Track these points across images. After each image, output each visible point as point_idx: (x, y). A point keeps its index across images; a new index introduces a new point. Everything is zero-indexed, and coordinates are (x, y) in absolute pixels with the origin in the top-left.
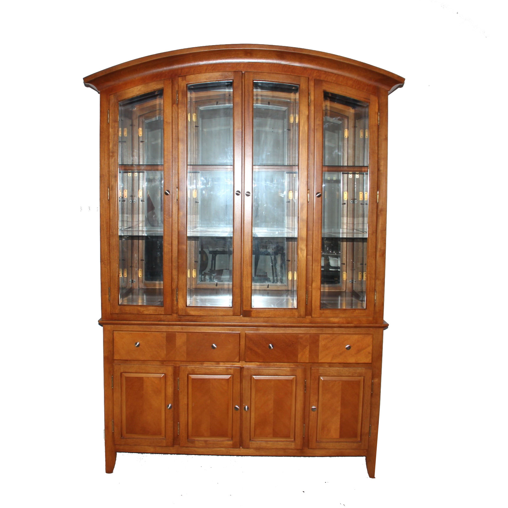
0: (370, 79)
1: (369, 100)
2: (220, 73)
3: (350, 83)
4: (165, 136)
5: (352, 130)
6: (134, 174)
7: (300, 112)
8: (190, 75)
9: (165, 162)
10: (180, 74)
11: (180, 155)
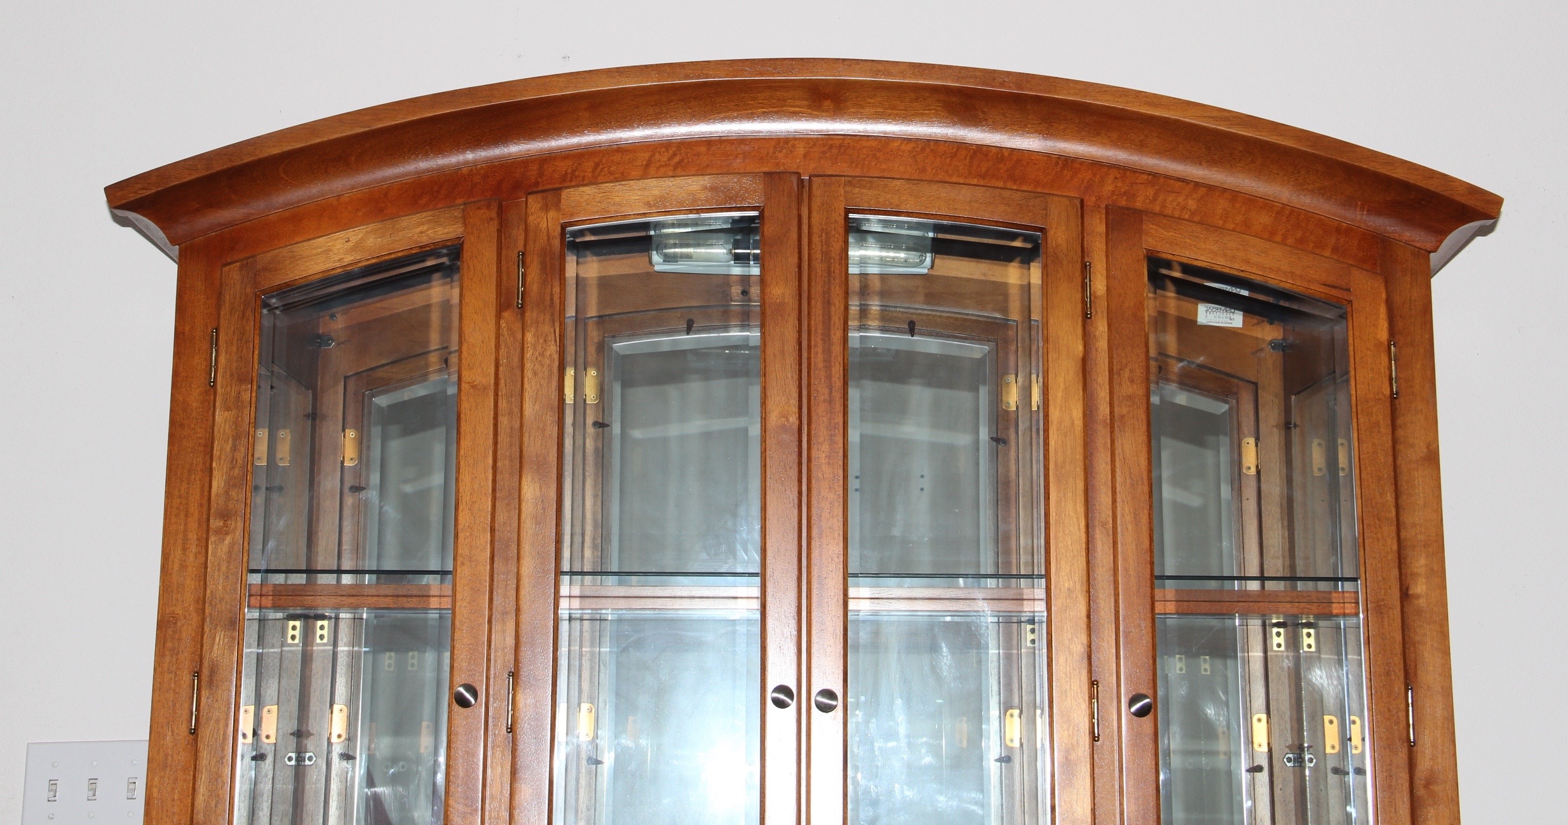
0: (1349, 202)
1: (1348, 290)
2: (706, 181)
3: (1264, 219)
4: (463, 443)
5: (1274, 438)
6: (314, 626)
7: (1051, 346)
8: (578, 186)
9: (460, 559)
10: (537, 184)
11: (528, 527)
